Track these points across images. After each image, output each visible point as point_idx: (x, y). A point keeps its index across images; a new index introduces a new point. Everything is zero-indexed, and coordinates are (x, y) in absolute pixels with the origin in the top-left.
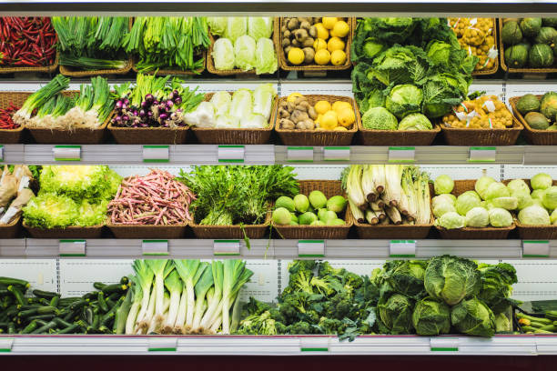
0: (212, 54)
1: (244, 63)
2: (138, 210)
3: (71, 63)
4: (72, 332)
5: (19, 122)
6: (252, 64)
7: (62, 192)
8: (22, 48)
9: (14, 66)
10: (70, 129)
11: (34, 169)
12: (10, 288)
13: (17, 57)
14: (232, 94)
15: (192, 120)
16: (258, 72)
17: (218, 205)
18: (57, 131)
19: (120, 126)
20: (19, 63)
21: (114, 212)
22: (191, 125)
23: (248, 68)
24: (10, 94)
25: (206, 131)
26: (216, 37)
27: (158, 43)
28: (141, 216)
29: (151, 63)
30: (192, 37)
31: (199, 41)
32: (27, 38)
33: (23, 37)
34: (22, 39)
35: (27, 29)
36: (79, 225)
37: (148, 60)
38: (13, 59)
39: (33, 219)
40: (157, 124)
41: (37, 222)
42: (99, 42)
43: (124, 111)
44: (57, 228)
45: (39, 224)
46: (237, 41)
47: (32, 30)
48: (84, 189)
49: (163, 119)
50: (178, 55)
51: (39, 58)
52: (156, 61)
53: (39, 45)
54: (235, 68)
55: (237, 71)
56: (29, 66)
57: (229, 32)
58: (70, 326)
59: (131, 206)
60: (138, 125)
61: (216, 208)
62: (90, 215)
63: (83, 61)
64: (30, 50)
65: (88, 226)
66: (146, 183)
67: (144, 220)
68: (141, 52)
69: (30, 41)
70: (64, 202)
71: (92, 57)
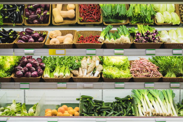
0: (156, 18)
1: (169, 21)
2: (142, 72)
3: (107, 21)
4: (119, 115)
5: (101, 41)
6: (171, 21)
7: (114, 66)
8: (88, 16)
9: (86, 22)
10: (121, 43)
11: (101, 57)
12: (88, 99)
13: (87, 19)
14: (168, 31)
15: (164, 40)
16: (174, 24)
17: (171, 70)
18: (116, 44)
19: (138, 42)
20: (88, 21)
21: (133, 73)
22: (164, 42)
23: (170, 22)
24: (88, 31)
25: (169, 44)
26: (156, 12)
27: (140, 14)
28: (144, 74)
29: (136, 21)
30: (150, 12)
31: (152, 13)
32: (90, 12)
33: (89, 12)
34: (88, 13)
35: (89, 9)
36: (123, 77)
37: (135, 20)
38: (85, 19)
39: (108, 75)
40: (152, 42)
41: (110, 76)
42: (118, 13)
43: (139, 37)
44: (116, 78)
45: (110, 77)
46: (164, 13)
47: (91, 10)
48: (122, 64)
49: (154, 40)
50: (147, 17)
51: (95, 19)
52: (137, 20)
53: (94, 15)
54: (164, 23)
55: (165, 24)
56: (91, 22)
57: (161, 10)
58: (118, 114)
59: (140, 71)
60: (145, 42)
61: (170, 71)
62: (126, 74)
63: (111, 20)
64: (91, 16)
65: (126, 78)
66: (143, 62)
67: (145, 76)
68: (133, 17)
69: (91, 13)
70: (116, 69)
71: (113, 19)
